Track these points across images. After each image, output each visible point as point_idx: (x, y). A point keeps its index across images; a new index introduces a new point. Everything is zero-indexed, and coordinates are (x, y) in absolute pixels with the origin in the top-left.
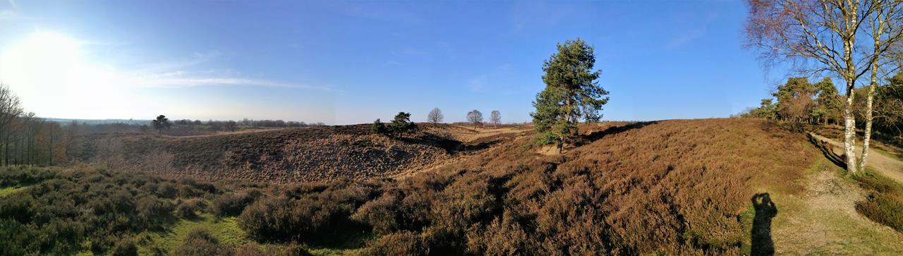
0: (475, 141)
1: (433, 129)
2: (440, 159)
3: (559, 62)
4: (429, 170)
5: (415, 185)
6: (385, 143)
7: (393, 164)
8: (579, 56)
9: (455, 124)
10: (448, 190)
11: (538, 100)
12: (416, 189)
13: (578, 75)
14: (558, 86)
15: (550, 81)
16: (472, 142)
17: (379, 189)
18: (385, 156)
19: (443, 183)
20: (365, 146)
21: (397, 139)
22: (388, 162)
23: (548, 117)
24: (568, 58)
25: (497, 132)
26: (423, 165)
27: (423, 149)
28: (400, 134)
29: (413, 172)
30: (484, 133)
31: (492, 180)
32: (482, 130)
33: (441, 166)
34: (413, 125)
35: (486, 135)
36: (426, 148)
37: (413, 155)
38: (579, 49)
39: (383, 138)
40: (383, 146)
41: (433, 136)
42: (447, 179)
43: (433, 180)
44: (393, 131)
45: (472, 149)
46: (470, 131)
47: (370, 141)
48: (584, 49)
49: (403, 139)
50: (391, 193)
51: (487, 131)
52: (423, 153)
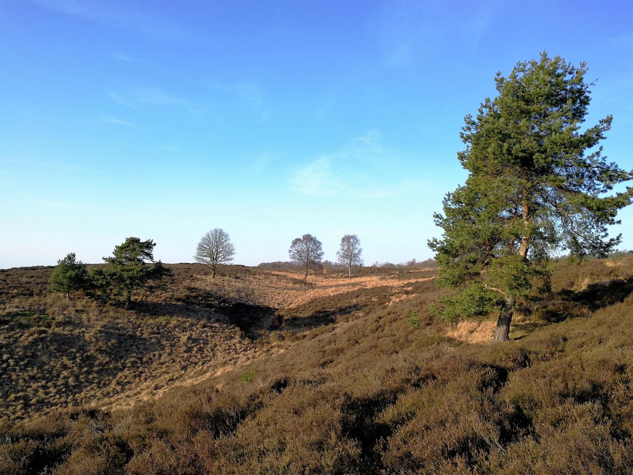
0: (305, 307)
1: (210, 279)
2: (227, 351)
3: (499, 117)
4: (200, 379)
5: (160, 424)
6: (84, 316)
7: (104, 370)
8: (549, 96)
9: (264, 266)
10: (247, 430)
11: (447, 210)
12: (163, 434)
13: (546, 142)
14: (499, 173)
15: (479, 163)
16: (297, 309)
17: (59, 442)
18: (82, 349)
19: (233, 414)
20: (28, 326)
21: (118, 304)
22: (91, 366)
23: (472, 249)
24: (522, 104)
25: (354, 285)
26: (184, 368)
27: (184, 330)
28: (125, 293)
29: (156, 388)
30: (324, 287)
31: (351, 405)
32: (321, 281)
33: (229, 368)
34: (160, 270)
35: (331, 292)
36: (192, 325)
37: (159, 342)
38: (548, 78)
39: (79, 305)
40: (80, 325)
41: (208, 295)
42: (243, 402)
43: (207, 409)
44: (108, 284)
45: (299, 326)
46: (295, 281)
47: (43, 312)
48: (558, 76)
49: (133, 306)
50: (92, 449)
51: (332, 282)
52: (184, 339)
